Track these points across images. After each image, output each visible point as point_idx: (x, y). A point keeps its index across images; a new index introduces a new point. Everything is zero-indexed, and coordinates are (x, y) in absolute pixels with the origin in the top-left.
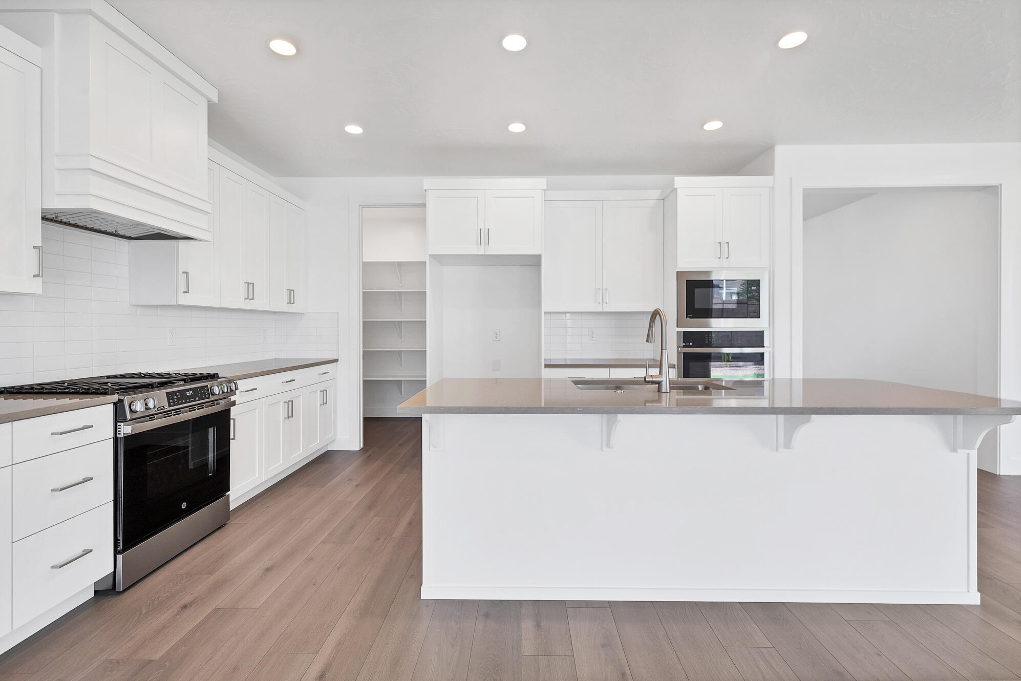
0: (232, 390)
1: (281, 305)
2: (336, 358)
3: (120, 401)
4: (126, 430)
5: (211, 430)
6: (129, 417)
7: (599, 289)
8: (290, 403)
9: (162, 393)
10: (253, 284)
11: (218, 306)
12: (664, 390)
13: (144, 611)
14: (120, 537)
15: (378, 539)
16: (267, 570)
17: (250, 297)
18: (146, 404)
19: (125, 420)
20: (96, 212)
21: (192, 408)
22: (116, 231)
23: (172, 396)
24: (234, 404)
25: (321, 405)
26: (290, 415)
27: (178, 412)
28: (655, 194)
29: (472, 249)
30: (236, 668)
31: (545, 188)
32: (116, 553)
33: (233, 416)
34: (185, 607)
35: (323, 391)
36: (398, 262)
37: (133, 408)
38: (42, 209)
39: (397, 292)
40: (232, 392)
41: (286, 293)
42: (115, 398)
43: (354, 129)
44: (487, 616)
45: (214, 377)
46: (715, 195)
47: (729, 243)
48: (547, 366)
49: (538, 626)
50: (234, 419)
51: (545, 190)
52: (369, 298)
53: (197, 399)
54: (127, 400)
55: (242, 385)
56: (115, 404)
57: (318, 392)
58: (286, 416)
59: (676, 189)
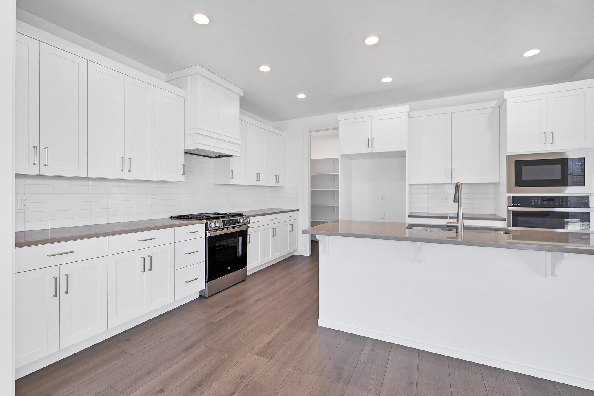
0: (248, 221)
1: (272, 183)
2: (298, 209)
3: (207, 223)
4: (209, 234)
5: (240, 238)
6: (209, 229)
7: (449, 169)
8: (274, 229)
9: (221, 220)
10: (260, 174)
11: (245, 184)
12: (459, 231)
13: (213, 306)
14: (207, 276)
15: (306, 297)
16: (258, 300)
17: (258, 180)
18: (215, 225)
19: (208, 231)
20: (200, 149)
21: (232, 228)
22: (208, 155)
23: (225, 222)
24: (249, 227)
25: (290, 232)
26: (274, 235)
27: (227, 228)
28: (493, 104)
29: (365, 150)
30: (239, 332)
31: (408, 111)
32: (206, 282)
33: (249, 233)
34: (226, 307)
35: (291, 225)
36: (332, 159)
37: (211, 226)
38: (185, 150)
39: (332, 174)
40: (248, 222)
41: (275, 177)
42: (205, 221)
43: (302, 96)
44: (347, 339)
45: (241, 215)
46: (540, 100)
47: (554, 133)
48: (409, 216)
49: (373, 350)
50: (249, 234)
51: (408, 112)
52: (314, 179)
53: (234, 224)
54: (209, 222)
55: (252, 219)
56: (205, 224)
57: (289, 225)
58: (272, 235)
59: (506, 99)
